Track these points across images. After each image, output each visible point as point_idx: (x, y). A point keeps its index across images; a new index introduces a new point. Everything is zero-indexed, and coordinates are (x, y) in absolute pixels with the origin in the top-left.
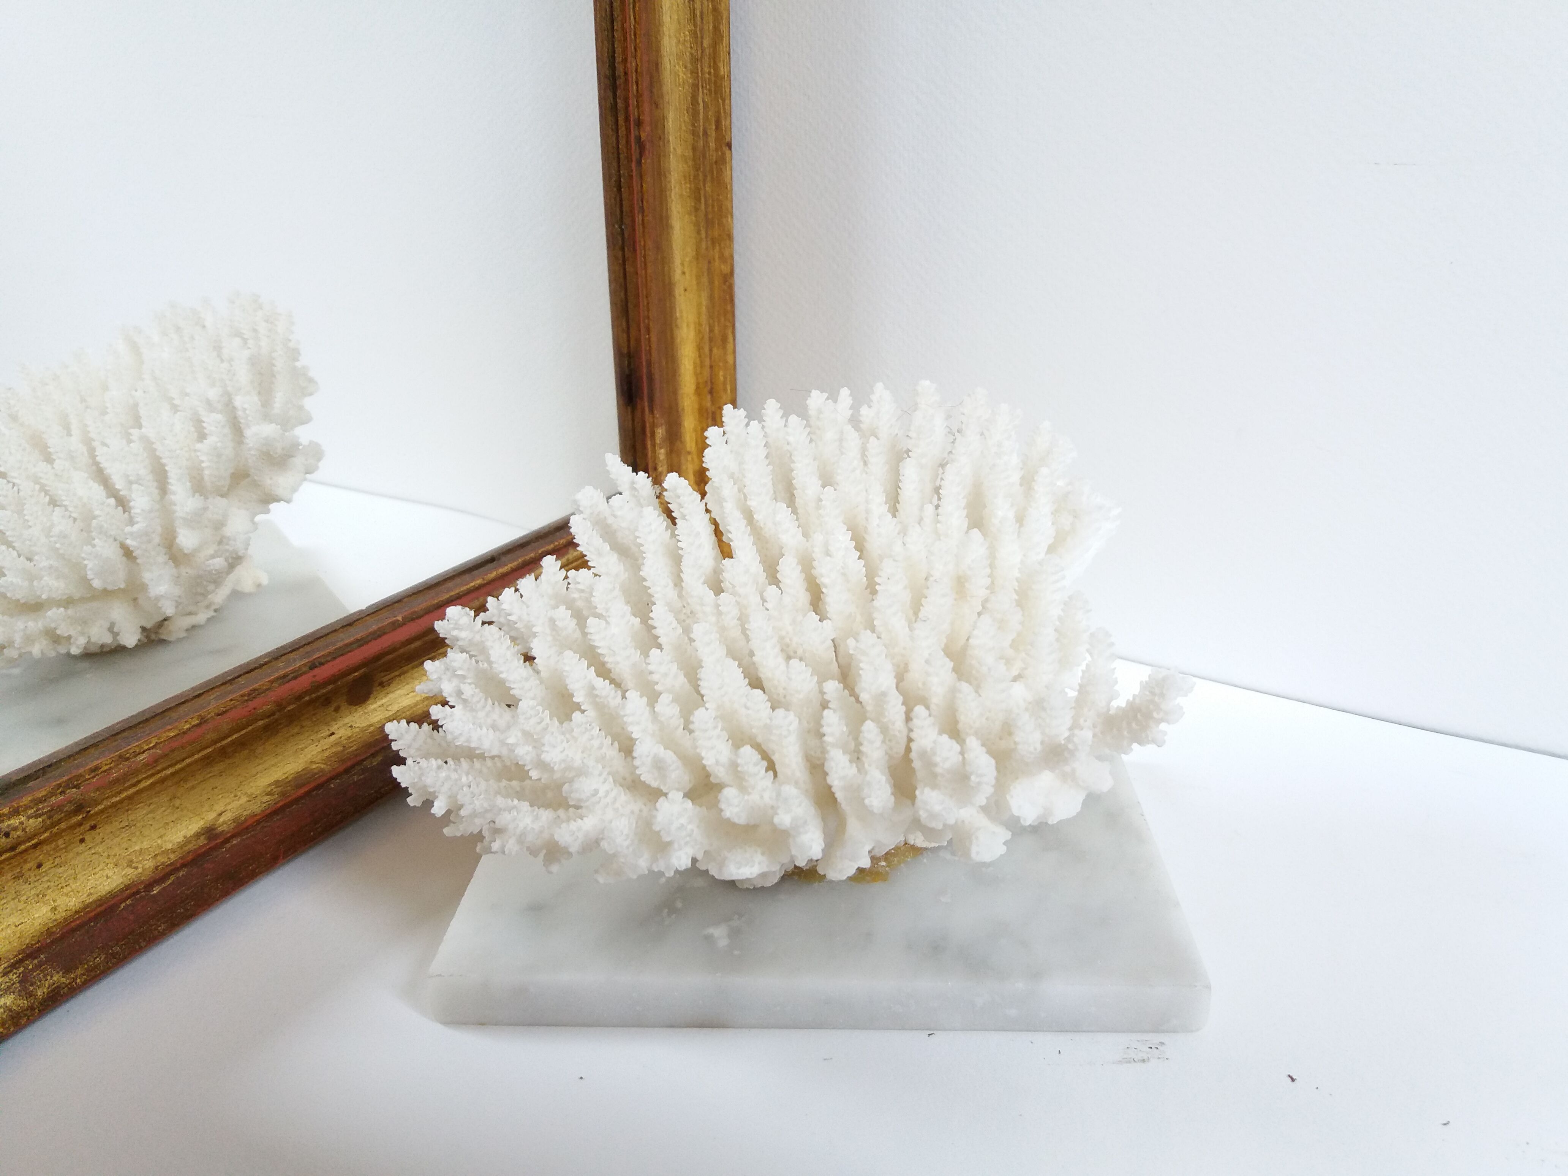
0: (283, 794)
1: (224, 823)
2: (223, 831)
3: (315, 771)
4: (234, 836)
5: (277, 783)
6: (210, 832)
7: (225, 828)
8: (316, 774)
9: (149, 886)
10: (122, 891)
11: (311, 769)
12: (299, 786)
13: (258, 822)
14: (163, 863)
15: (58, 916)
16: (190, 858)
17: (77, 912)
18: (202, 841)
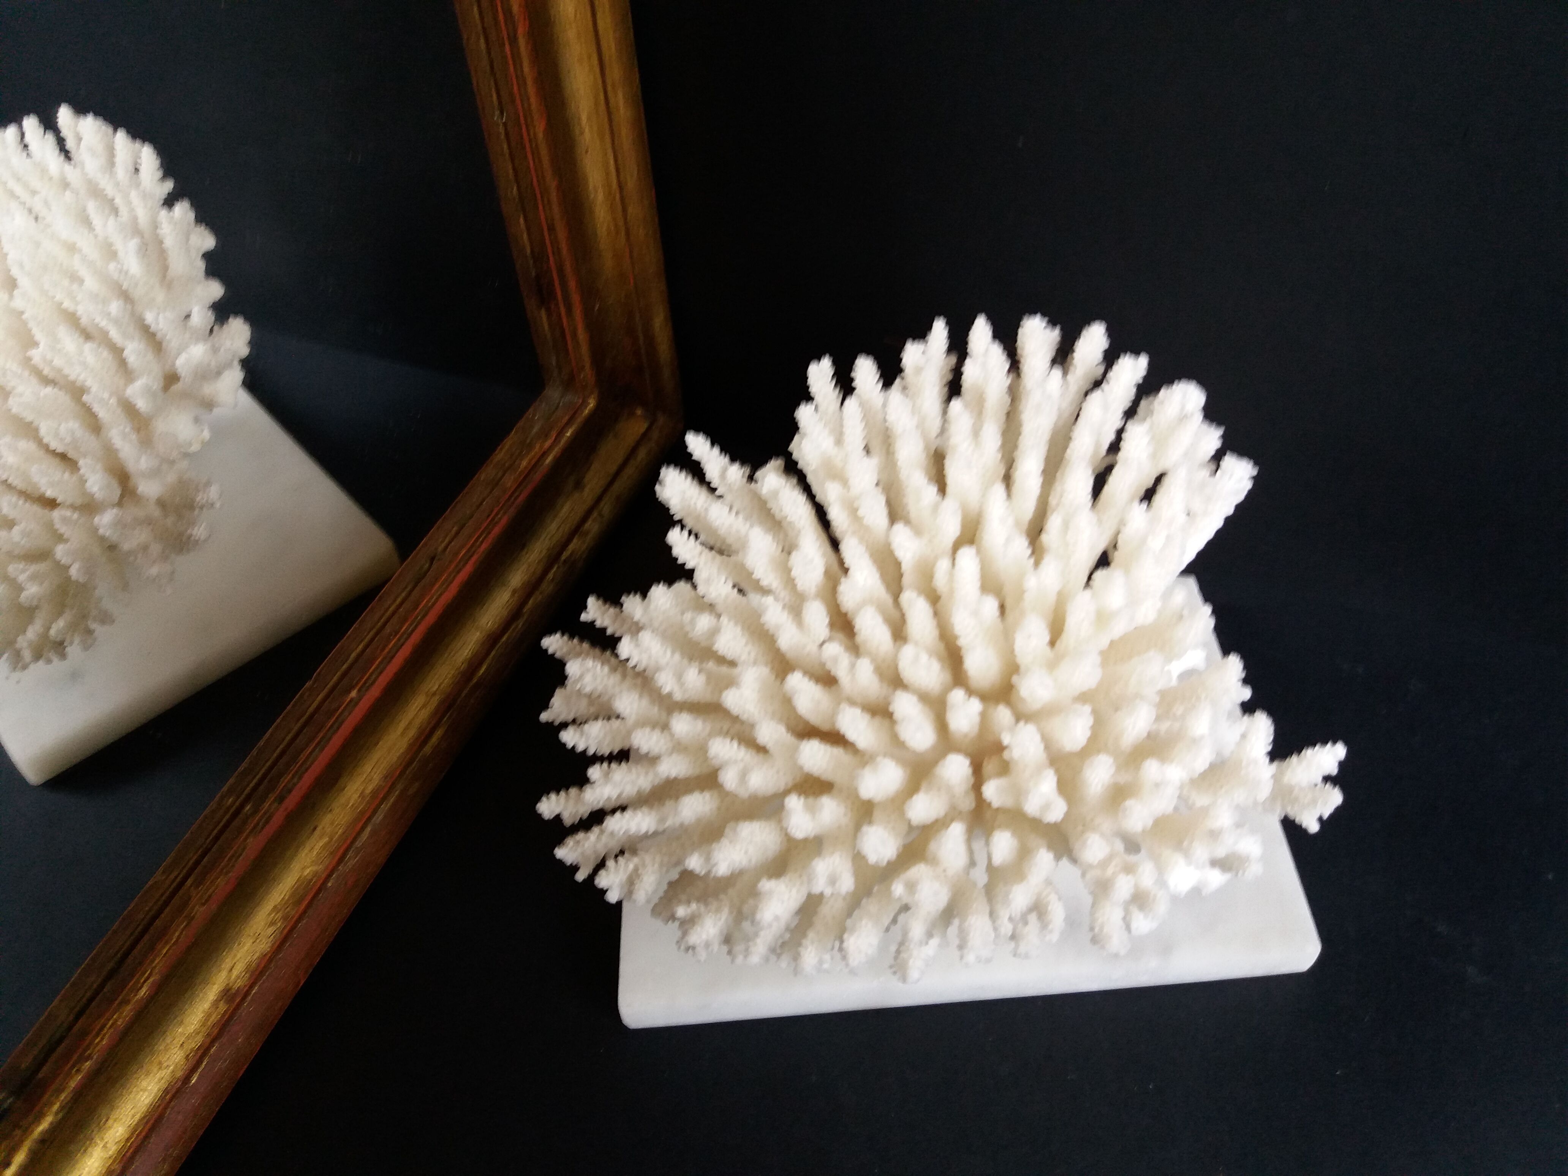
0: (285, 918)
1: (238, 977)
2: (238, 988)
3: (309, 877)
4: (251, 987)
5: (275, 909)
6: (227, 994)
7: (239, 983)
8: (312, 880)
9: (187, 1078)
10: (162, 1098)
11: (305, 877)
12: (299, 902)
13: (270, 960)
14: (192, 1050)
15: (110, 1153)
16: (216, 1031)
17: (128, 1140)
18: (223, 1007)
